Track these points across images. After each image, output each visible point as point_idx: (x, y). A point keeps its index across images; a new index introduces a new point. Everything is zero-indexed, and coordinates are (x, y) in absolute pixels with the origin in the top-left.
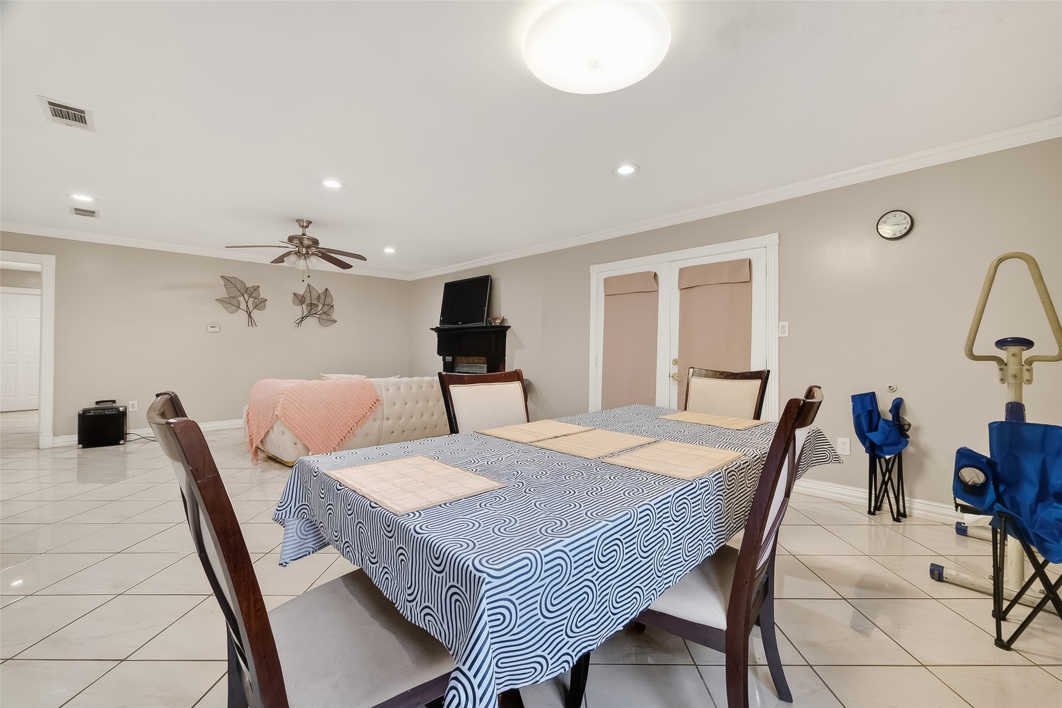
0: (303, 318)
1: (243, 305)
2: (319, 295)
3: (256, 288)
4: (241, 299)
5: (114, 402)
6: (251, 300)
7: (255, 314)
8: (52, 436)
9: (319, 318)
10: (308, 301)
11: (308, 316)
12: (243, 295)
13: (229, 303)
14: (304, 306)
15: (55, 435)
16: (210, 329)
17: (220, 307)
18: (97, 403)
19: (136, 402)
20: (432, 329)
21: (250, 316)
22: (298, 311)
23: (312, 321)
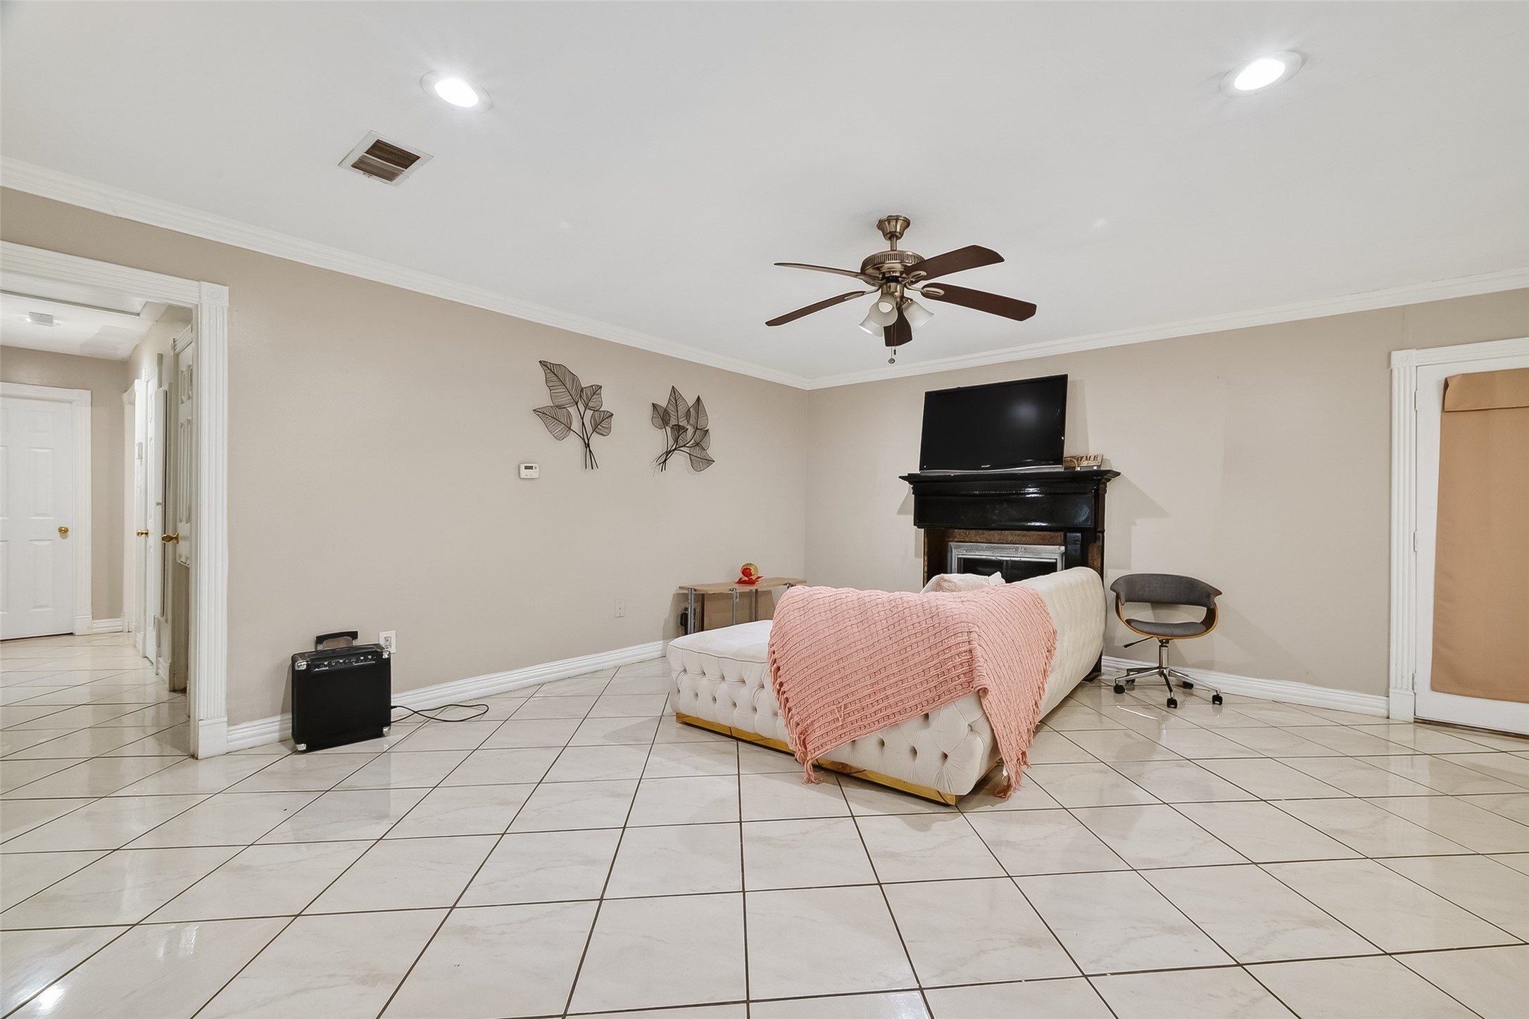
0: (668, 453)
1: (576, 426)
2: (689, 409)
3: (597, 389)
4: (572, 410)
5: (354, 635)
6: (589, 413)
7: (596, 441)
8: (226, 724)
9: (690, 454)
10: (673, 422)
11: (674, 450)
12: (577, 404)
13: (553, 417)
14: (668, 429)
15: (232, 722)
16: (524, 473)
17: (537, 424)
18: (320, 640)
19: (392, 634)
20: (902, 478)
21: (587, 446)
22: (659, 439)
23: (679, 460)
